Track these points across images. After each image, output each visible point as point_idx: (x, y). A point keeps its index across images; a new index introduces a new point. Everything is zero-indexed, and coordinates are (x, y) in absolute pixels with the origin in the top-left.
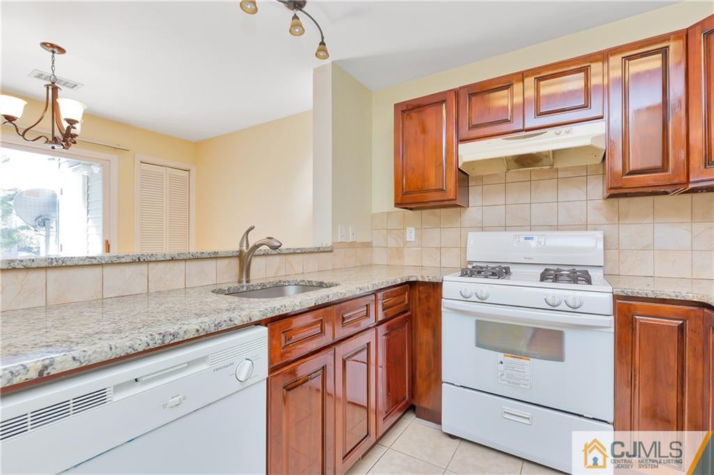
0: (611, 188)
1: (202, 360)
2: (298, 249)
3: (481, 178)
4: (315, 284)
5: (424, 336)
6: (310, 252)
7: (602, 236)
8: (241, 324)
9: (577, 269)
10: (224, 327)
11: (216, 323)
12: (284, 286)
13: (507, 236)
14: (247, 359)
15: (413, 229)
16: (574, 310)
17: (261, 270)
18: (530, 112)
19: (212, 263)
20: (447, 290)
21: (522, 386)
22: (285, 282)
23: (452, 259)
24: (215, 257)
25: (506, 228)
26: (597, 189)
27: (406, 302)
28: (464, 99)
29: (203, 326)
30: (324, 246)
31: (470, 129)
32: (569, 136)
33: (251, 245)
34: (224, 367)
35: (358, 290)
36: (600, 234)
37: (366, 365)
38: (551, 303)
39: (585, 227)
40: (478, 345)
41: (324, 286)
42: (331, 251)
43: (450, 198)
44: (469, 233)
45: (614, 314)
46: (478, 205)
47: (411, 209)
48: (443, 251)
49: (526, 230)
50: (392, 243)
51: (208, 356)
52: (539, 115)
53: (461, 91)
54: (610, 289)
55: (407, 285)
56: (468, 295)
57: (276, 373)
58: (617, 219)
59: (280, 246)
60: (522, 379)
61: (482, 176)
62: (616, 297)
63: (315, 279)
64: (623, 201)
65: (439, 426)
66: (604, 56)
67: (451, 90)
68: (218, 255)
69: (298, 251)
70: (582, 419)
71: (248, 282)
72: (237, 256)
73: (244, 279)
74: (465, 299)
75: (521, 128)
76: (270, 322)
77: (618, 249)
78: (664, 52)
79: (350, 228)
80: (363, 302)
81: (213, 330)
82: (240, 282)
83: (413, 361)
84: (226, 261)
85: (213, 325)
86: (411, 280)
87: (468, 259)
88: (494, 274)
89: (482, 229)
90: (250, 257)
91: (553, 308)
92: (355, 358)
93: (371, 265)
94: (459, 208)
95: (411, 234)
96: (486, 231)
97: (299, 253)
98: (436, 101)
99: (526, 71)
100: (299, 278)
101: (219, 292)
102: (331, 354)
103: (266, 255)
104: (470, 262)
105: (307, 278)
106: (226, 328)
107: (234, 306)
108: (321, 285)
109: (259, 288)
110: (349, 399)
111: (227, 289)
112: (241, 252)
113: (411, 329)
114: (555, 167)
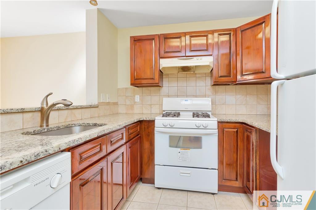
0: (215, 82)
1: (26, 180)
2: (79, 106)
3: (168, 75)
4: (91, 125)
5: (146, 145)
6: (86, 108)
7: (211, 100)
8: (54, 152)
9: (203, 112)
10: (42, 156)
11: (36, 154)
12: (71, 127)
13: (178, 99)
14: (57, 174)
15: (139, 96)
16: (205, 128)
17: (55, 119)
18: (188, 49)
19: (20, 116)
20: (157, 123)
21: (187, 161)
22: (72, 125)
23: (155, 110)
24: (23, 111)
25: (178, 96)
26: (209, 82)
27: (139, 130)
28: (162, 39)
29: (26, 158)
30: (93, 104)
31: (164, 53)
32: (201, 61)
33: (50, 104)
34: (42, 182)
35: (118, 126)
36: (210, 99)
37: (122, 164)
38: (198, 126)
39: (205, 96)
40: (170, 146)
41: (97, 125)
42: (98, 107)
43: (156, 82)
44: (164, 98)
45: (218, 129)
46: (167, 85)
47: (138, 87)
48: (152, 106)
49: (185, 97)
50: (128, 103)
51: (30, 177)
52: (191, 51)
53: (161, 35)
54: (216, 119)
55: (139, 122)
56: (166, 125)
57: (75, 178)
58: (215, 93)
59: (71, 104)
60: (187, 158)
61: (168, 74)
62: (218, 122)
63: (91, 122)
64: (217, 87)
65: (153, 185)
66: (213, 32)
67: (156, 35)
68: (24, 111)
69: (79, 107)
70: (208, 170)
71: (47, 126)
72: (39, 111)
73: (45, 125)
74: (164, 127)
75: (184, 55)
76: (71, 149)
77: (215, 104)
78: (230, 34)
79: (107, 95)
80: (120, 132)
81: (33, 159)
82: (41, 126)
83: (141, 157)
84: (30, 115)
85: (34, 156)
86: (141, 120)
87: (163, 110)
88: (175, 115)
89: (169, 96)
90: (49, 111)
91: (198, 128)
92: (117, 161)
93: (117, 113)
94: (159, 87)
95: (137, 98)
96: (170, 97)
97: (79, 108)
98: (150, 38)
99: (186, 32)
100: (81, 122)
101: (28, 133)
102: (106, 161)
103: (59, 109)
104: (164, 111)
105: (86, 122)
106: (43, 156)
107: (44, 142)
108: (95, 125)
109: (56, 129)
110: (114, 182)
111: (33, 131)
112: (42, 108)
113: (141, 142)
114: (195, 72)
